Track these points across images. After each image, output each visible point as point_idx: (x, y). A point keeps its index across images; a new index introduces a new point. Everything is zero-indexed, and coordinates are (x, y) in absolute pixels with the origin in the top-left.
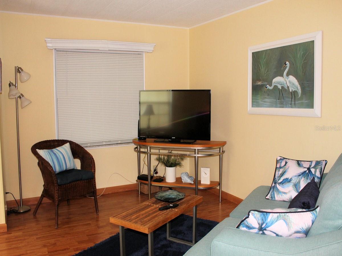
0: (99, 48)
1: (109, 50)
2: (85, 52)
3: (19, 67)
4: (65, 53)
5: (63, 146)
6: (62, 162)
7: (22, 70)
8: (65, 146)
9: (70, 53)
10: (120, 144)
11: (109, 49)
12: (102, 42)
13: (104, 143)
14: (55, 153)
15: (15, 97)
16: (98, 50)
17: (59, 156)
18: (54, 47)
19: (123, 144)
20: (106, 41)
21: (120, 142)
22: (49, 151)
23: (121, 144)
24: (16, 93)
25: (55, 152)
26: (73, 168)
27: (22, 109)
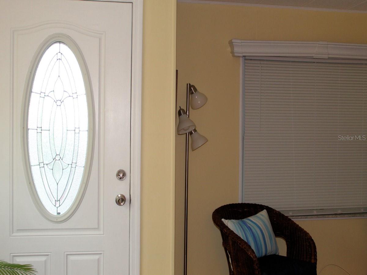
0: (313, 55)
1: (329, 58)
2: (289, 61)
3: (191, 84)
4: (259, 62)
5: (258, 215)
6: (261, 243)
7: (196, 90)
8: (262, 215)
9: (265, 62)
10: (340, 216)
11: (330, 56)
12: (319, 44)
13: (315, 213)
14: (250, 226)
15: (186, 133)
16: (312, 58)
17: (257, 232)
18: (244, 53)
19: (346, 216)
20: (326, 43)
21: (339, 212)
22: (240, 221)
23: (342, 216)
24: (189, 126)
25: (250, 224)
26: (274, 254)
27: (193, 151)
